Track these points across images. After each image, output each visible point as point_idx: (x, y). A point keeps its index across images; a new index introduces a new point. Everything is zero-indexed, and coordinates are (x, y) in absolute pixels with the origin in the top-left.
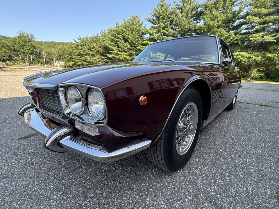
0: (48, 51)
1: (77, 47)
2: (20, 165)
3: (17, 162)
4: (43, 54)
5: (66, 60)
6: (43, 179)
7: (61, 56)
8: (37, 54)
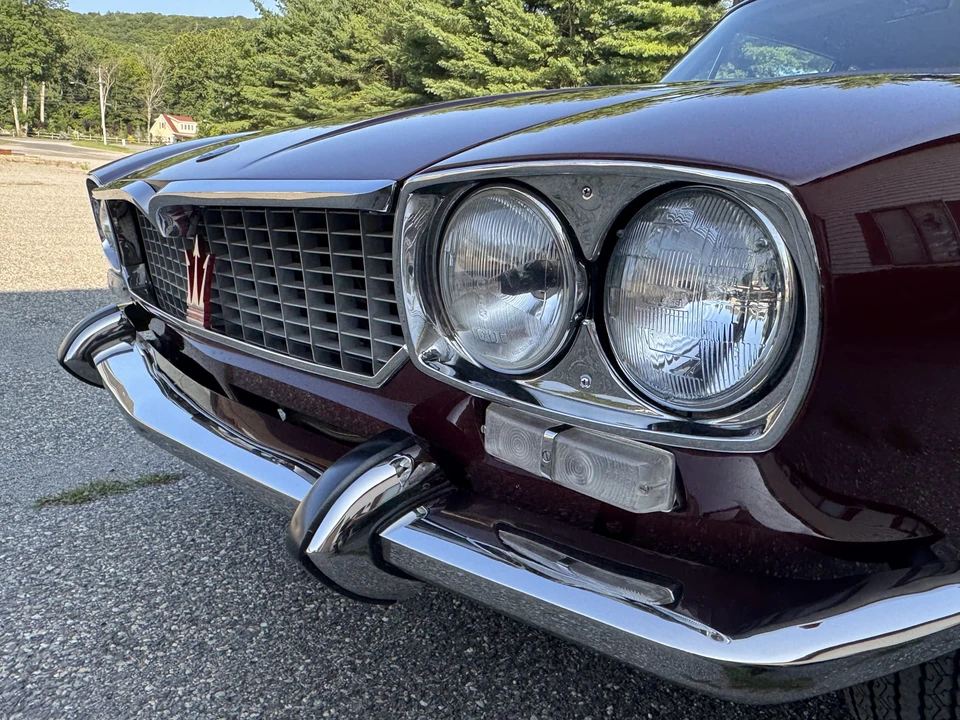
0: (121, 61)
1: (270, 43)
2: (75, 645)
3: (55, 626)
4: (94, 79)
5: (209, 111)
7: (183, 87)
8: (69, 76)
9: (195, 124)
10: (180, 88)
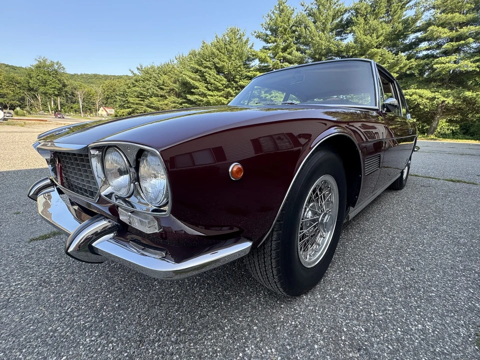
0: (86, 89)
1: (137, 84)
2: (30, 285)
3: (25, 280)
4: (77, 96)
5: (118, 106)
6: (68, 309)
7: (109, 98)
8: (68, 95)
9: (113, 110)
10: (107, 98)
